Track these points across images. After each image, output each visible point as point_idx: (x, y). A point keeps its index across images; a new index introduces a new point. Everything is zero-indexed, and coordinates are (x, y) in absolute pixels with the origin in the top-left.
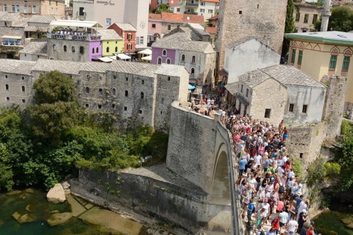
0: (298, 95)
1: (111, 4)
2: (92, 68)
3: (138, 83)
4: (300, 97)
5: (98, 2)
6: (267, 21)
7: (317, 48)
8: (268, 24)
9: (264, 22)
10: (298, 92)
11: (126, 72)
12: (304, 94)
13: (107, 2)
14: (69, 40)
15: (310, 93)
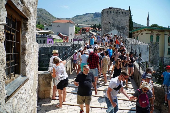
0: (136, 49)
1: (59, 27)
2: (46, 46)
3: (64, 50)
4: (137, 50)
5: (54, 26)
6: (121, 26)
7: (144, 33)
8: (122, 27)
9: (120, 26)
10: (136, 48)
11: (60, 46)
12: (139, 49)
13: (57, 26)
14: (39, 37)
15: (142, 48)
